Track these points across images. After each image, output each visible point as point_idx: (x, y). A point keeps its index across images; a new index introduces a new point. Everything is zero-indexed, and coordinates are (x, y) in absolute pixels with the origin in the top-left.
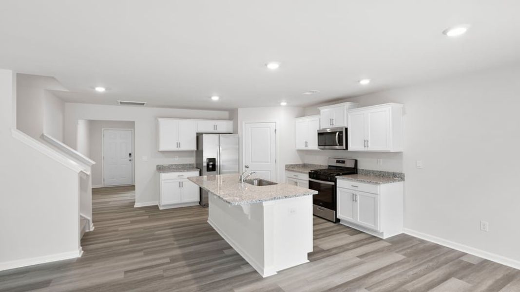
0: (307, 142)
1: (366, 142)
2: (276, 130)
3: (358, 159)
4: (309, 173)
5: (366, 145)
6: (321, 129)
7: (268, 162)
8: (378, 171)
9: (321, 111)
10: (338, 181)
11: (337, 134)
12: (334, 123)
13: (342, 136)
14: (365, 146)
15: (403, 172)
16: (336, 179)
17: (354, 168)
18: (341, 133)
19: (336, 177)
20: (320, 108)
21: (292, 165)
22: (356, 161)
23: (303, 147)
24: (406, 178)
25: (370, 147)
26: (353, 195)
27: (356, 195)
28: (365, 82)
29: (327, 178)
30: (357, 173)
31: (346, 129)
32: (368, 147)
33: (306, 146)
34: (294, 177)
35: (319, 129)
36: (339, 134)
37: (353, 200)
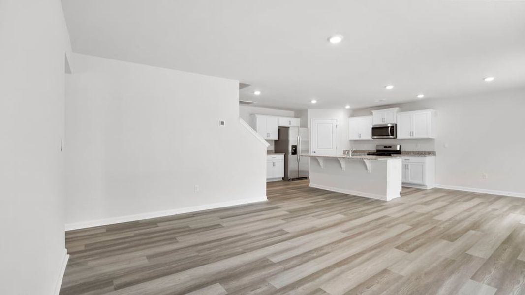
0: (360, 134)
1: (412, 133)
2: (337, 126)
6: (375, 125)
7: (331, 149)
9: (374, 113)
11: (390, 128)
13: (393, 129)
14: (411, 136)
15: (435, 151)
17: (399, 151)
18: (393, 127)
20: (373, 111)
22: (400, 146)
23: (356, 138)
24: (437, 154)
25: (414, 136)
26: (406, 165)
27: (408, 165)
28: (421, 96)
30: (400, 154)
31: (396, 125)
33: (360, 137)
35: (373, 125)
37: (406, 168)
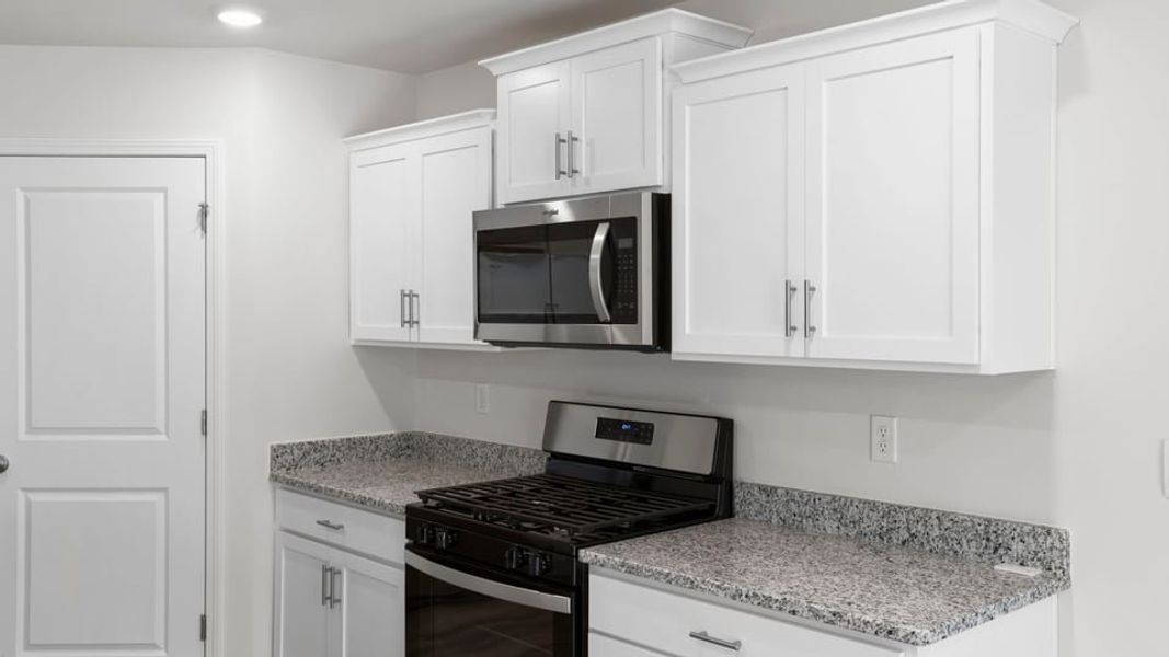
0: (412, 295)
1: (799, 297)
2: (204, 210)
3: (740, 415)
4: (410, 511)
5: (797, 320)
6: (500, 205)
7: (152, 430)
8: (873, 506)
9: (503, 84)
10: (597, 585)
11: (599, 237)
12: (582, 164)
13: (633, 252)
14: (790, 330)
15: (1060, 524)
16: (584, 571)
17: (711, 479)
18: (623, 227)
19: (586, 555)
21: (316, 447)
22: (726, 428)
23: (389, 330)
25: (824, 330)
29: (524, 562)
30: (729, 513)
31: (662, 204)
32: (809, 330)
33: (410, 322)
34: (323, 533)
35: (484, 206)
36: (609, 240)
